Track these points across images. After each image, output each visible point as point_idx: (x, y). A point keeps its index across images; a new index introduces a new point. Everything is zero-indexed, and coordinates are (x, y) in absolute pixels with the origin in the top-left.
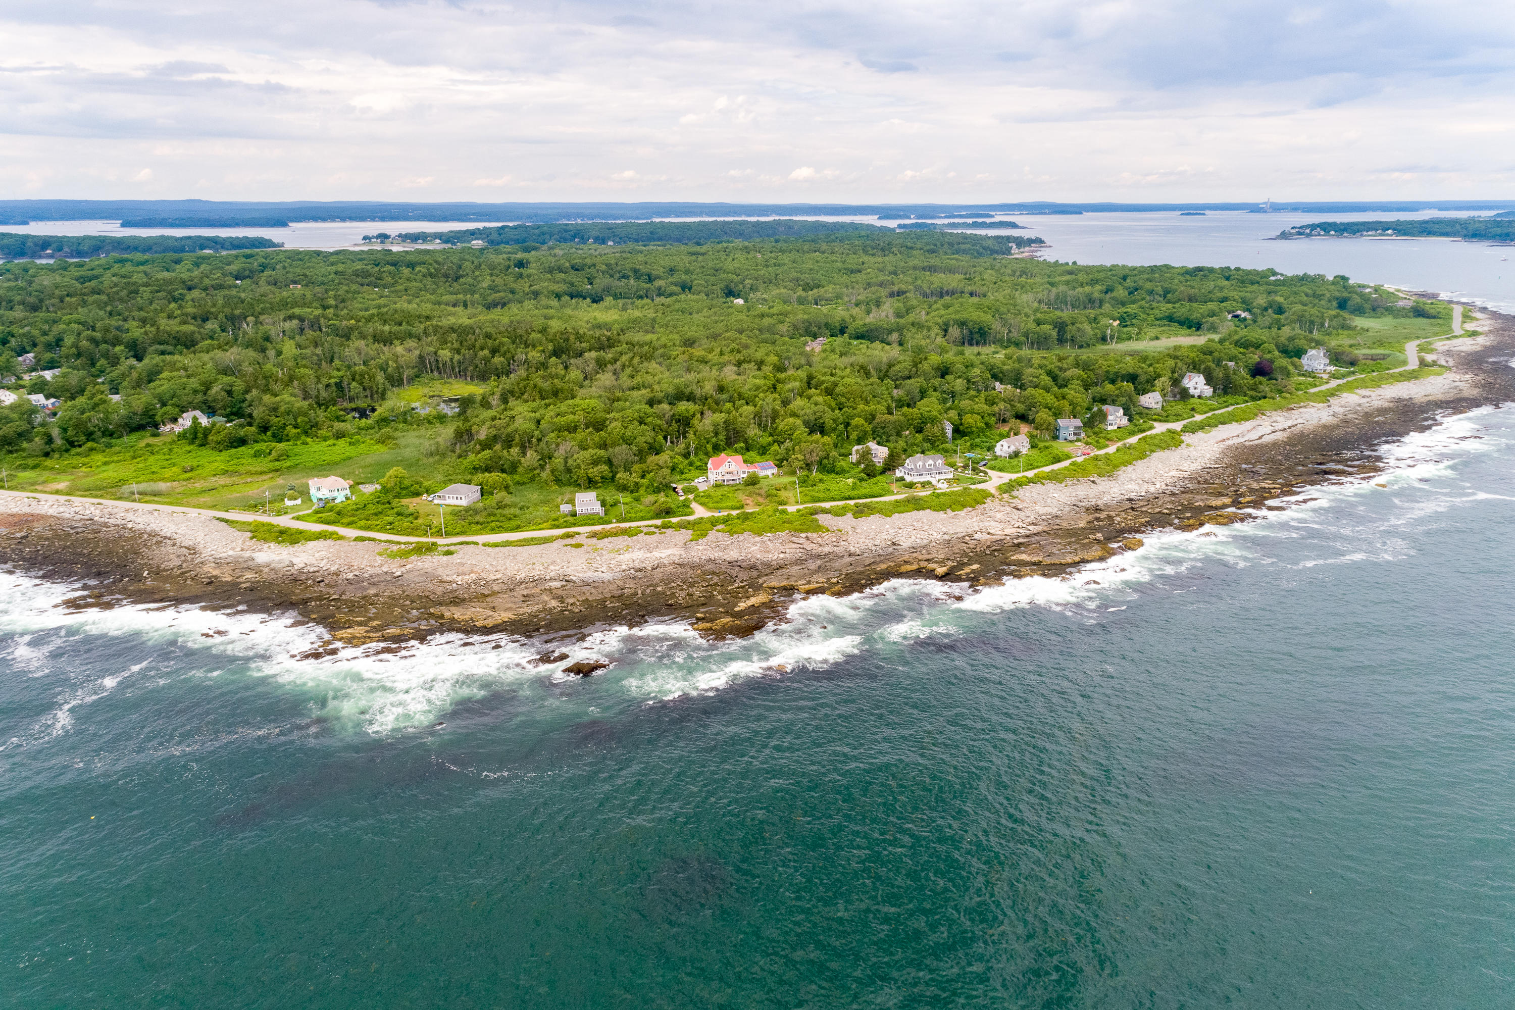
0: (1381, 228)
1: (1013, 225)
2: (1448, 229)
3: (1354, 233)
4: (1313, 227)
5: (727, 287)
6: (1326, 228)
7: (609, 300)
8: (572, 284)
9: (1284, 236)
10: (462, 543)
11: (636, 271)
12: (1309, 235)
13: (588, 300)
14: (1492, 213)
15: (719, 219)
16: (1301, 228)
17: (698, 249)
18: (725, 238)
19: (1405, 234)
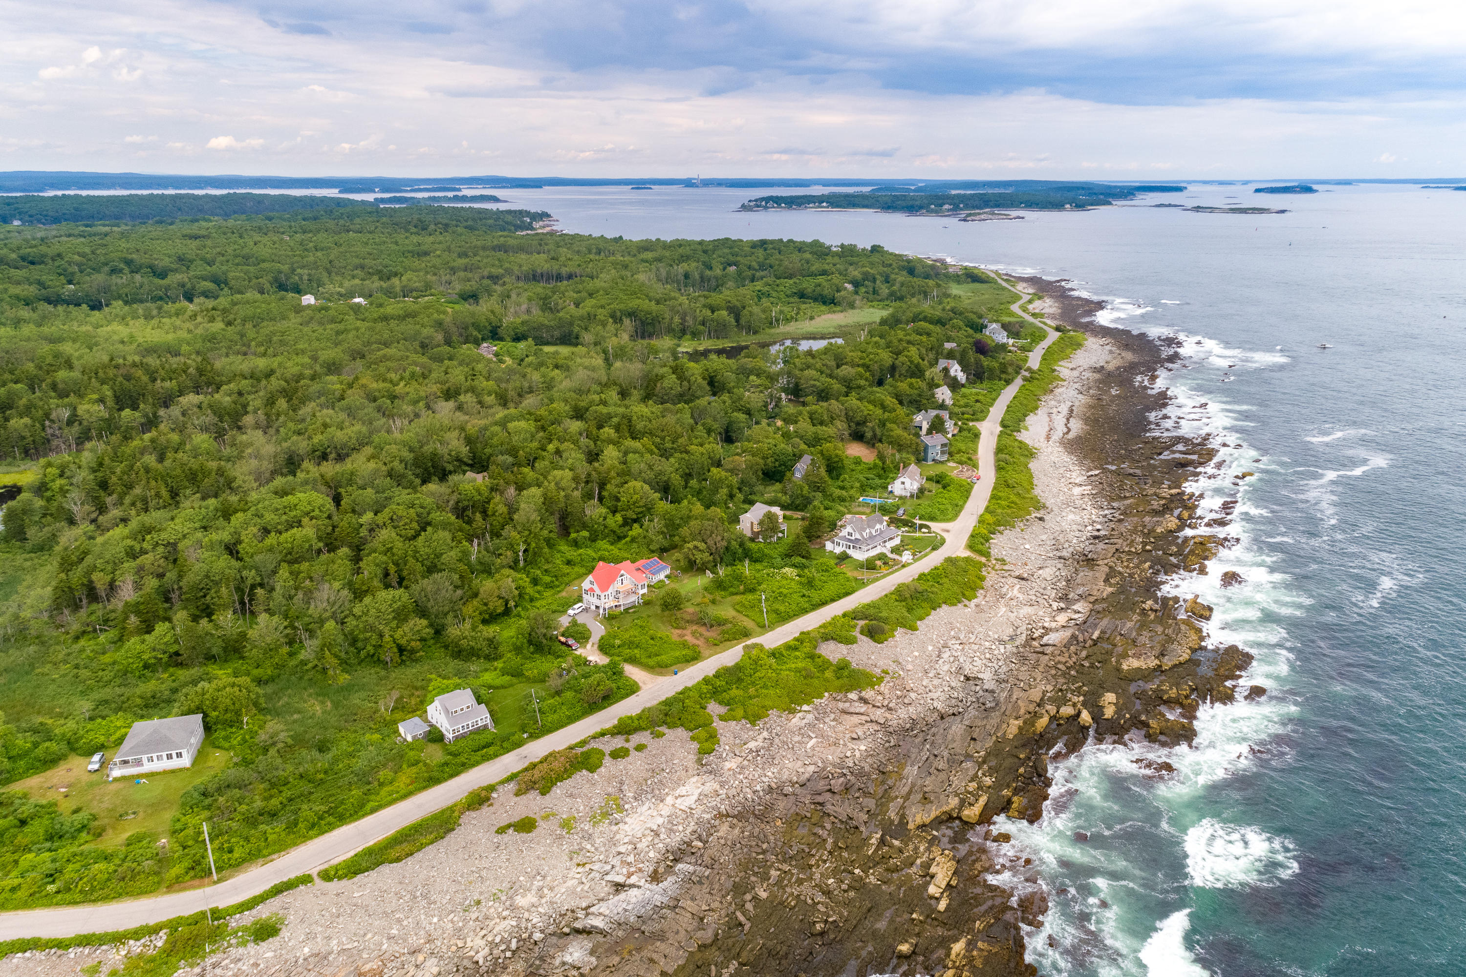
0: (818, 200)
1: (495, 199)
2: (866, 202)
3: (799, 205)
4: (768, 199)
5: (276, 280)
6: (778, 201)
7: (118, 305)
8: (41, 284)
9: (745, 208)
10: (278, 890)
11: (129, 262)
12: (766, 208)
13: (84, 306)
14: (869, 189)
15: (156, 192)
16: (756, 200)
17: (194, 229)
18: (200, 216)
19: (837, 206)
